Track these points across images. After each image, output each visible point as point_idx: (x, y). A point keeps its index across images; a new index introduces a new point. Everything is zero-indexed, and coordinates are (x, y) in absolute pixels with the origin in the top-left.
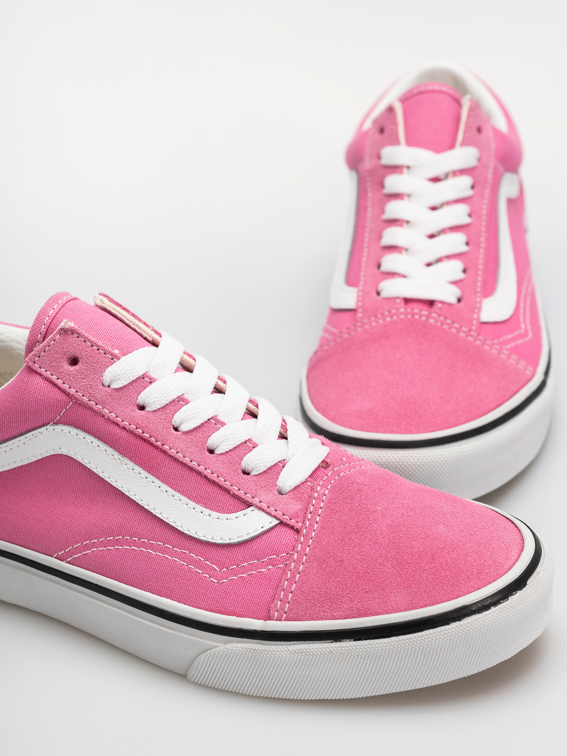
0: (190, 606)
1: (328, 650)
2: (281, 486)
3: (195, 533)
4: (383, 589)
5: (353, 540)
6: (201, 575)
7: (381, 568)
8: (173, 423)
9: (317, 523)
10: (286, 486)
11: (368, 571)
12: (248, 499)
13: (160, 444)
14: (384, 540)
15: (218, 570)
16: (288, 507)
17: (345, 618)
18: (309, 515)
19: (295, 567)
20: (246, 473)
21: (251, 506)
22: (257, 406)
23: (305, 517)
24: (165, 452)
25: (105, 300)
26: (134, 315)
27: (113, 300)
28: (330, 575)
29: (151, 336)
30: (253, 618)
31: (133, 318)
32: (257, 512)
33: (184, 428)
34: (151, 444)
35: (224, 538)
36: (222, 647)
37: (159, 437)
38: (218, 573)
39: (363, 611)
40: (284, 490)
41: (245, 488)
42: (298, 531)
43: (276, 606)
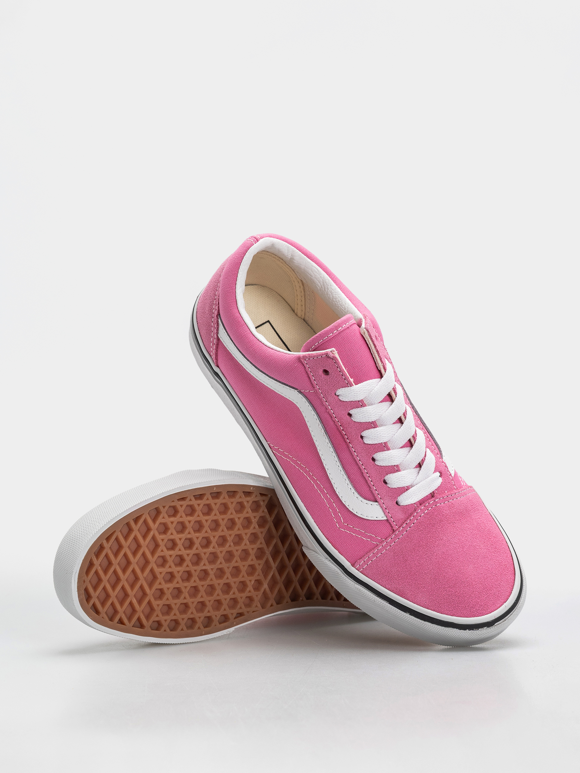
0: (319, 528)
1: (374, 599)
2: (399, 500)
3: (341, 496)
4: (418, 588)
5: (420, 552)
6: (333, 518)
7: (424, 576)
8: (362, 434)
9: (406, 531)
10: (401, 502)
11: (417, 573)
12: (378, 499)
13: (348, 441)
14: (435, 560)
15: (343, 522)
16: (396, 514)
17: (391, 591)
18: (405, 525)
19: (381, 549)
20: (385, 482)
21: (377, 502)
22: (415, 441)
23: (402, 525)
24: (348, 447)
25: (366, 332)
26: (377, 351)
27: (370, 336)
28: (396, 564)
29: (380, 368)
30: (346, 559)
31: (376, 353)
32: (378, 507)
33: (366, 441)
34: (343, 438)
35: (354, 510)
36: (324, 559)
37: (350, 437)
38: (342, 523)
39: (401, 593)
40: (400, 503)
41: (380, 491)
42: (394, 531)
43: (360, 563)
